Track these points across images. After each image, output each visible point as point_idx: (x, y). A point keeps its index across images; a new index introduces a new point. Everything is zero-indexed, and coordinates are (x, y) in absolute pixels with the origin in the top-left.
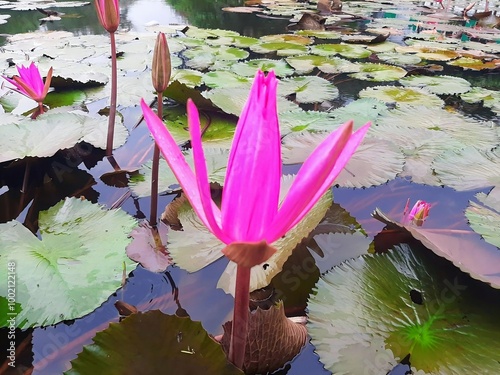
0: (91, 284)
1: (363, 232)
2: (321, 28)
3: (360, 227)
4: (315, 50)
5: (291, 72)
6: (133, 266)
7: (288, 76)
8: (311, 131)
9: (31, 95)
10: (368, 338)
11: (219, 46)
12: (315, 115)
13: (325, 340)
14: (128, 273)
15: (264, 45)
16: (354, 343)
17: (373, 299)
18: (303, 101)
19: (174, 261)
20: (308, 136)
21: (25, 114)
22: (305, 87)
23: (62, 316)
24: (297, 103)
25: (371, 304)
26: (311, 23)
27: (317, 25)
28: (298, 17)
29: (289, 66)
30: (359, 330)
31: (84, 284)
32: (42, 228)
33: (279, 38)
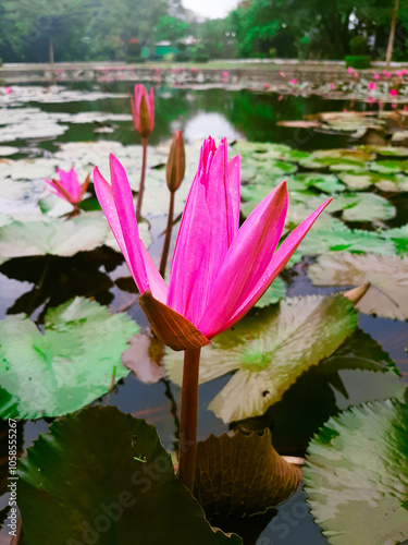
0: (80, 385)
1: (396, 371)
2: (386, 144)
3: (393, 365)
4: (375, 167)
5: (342, 188)
6: (124, 373)
7: (338, 192)
8: (353, 252)
9: (69, 199)
10: (378, 496)
11: (265, 160)
12: (362, 235)
13: (322, 491)
14: (117, 379)
15: (317, 160)
16: (359, 499)
17: (394, 452)
18: (351, 219)
19: (167, 374)
20: (348, 257)
21: (60, 217)
22: (355, 204)
23: (44, 412)
24: (342, 220)
25: (390, 458)
26: (375, 138)
27: (382, 140)
28: (361, 132)
29: (340, 182)
30: (368, 485)
31: (73, 384)
32: (48, 324)
33: (335, 153)
